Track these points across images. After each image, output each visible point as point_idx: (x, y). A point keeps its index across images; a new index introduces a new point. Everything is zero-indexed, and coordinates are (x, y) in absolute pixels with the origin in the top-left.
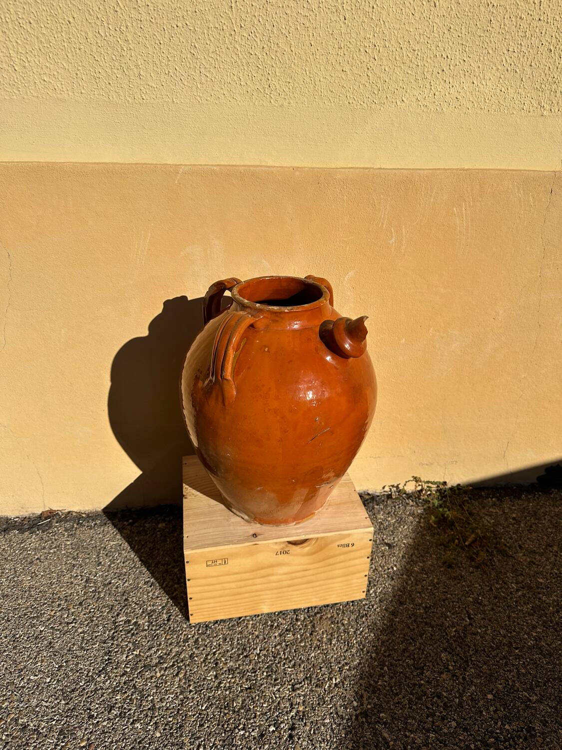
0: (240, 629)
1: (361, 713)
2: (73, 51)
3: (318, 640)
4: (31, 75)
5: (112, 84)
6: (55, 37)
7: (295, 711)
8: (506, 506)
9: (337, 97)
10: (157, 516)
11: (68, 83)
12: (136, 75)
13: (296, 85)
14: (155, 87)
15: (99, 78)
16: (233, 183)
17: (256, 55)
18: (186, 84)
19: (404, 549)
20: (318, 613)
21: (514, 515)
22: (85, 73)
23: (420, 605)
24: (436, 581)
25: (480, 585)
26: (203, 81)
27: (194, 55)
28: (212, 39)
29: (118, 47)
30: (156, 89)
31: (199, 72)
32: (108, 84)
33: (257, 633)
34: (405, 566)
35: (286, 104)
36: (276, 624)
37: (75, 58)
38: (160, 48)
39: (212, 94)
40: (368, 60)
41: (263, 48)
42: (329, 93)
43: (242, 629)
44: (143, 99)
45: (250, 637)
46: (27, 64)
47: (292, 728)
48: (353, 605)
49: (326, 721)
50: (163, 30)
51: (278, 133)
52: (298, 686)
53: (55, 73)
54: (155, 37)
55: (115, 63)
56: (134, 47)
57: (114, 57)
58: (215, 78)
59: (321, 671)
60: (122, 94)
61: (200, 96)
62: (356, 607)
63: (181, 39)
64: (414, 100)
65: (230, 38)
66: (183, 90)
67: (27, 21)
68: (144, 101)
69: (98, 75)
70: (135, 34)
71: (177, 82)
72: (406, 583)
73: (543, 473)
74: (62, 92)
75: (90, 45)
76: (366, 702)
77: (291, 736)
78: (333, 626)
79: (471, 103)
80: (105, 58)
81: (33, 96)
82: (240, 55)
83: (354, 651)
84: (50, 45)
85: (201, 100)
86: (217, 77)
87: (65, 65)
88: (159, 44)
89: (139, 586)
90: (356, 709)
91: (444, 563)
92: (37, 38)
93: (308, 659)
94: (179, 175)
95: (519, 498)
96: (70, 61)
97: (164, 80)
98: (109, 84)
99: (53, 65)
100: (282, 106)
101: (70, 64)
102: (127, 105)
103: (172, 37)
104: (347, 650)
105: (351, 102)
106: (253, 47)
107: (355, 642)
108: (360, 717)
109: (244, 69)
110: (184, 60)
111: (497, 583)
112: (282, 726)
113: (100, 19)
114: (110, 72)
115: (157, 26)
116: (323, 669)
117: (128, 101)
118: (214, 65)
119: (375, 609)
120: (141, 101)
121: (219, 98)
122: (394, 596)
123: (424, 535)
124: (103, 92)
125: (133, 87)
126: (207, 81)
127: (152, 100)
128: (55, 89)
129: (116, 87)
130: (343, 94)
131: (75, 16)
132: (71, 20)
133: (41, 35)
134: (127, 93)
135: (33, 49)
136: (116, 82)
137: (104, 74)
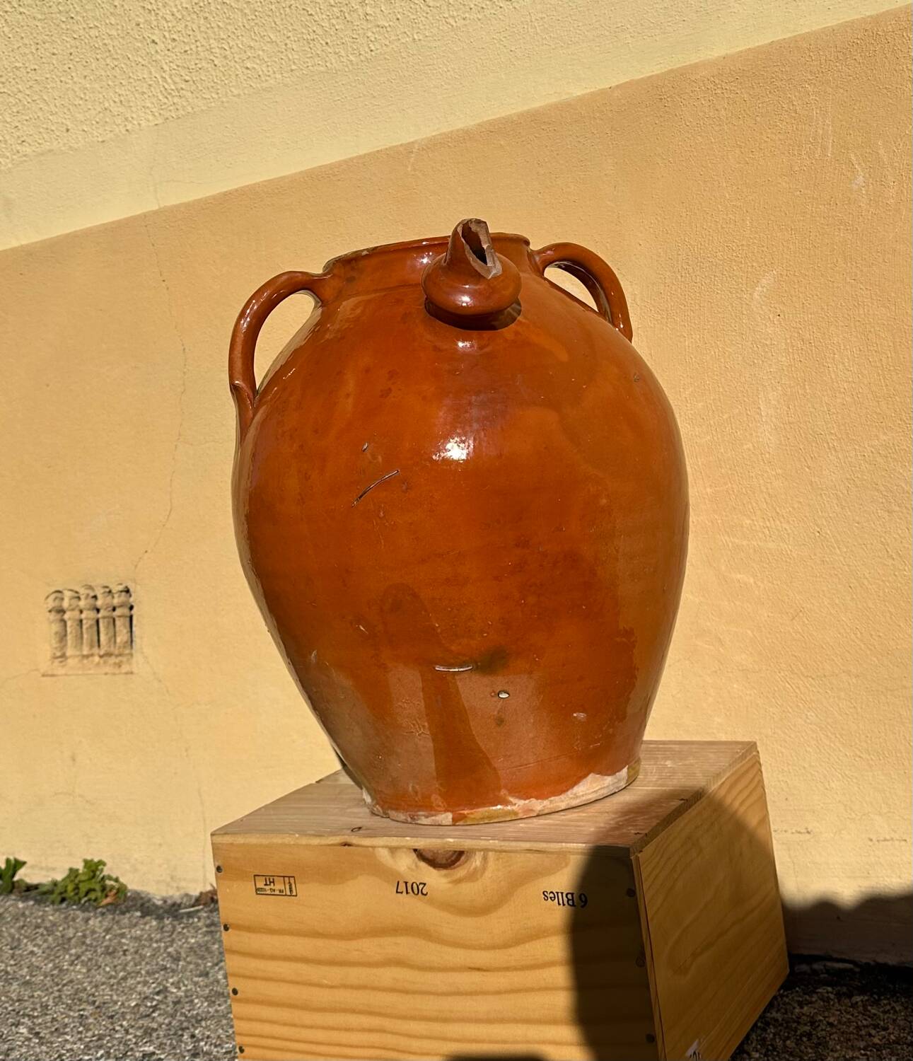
2: (282, 12)
4: (232, 65)
5: (330, 43)
11: (275, 62)
14: (387, 25)
15: (314, 40)
16: (501, 145)
22: (296, 39)
30: (389, 29)
32: (324, 43)
37: (285, 21)
39: (472, 6)
44: (371, 51)
46: (228, 53)
53: (261, 53)
55: (334, 8)
60: (343, 54)
61: (453, 17)
66: (428, 16)
68: (373, 53)
69: (313, 36)
71: (418, 7)
74: (267, 78)
80: (321, 7)
81: (234, 96)
84: (256, 16)
85: (456, 22)
87: (272, 37)
92: (242, 11)
94: (413, 155)
96: (278, 29)
97: (401, 10)
98: (327, 43)
99: (258, 43)
101: (278, 34)
102: (351, 68)
114: (327, 25)
117: (352, 61)
120: (369, 55)
124: (319, 59)
125: (357, 37)
127: (384, 48)
128: (259, 76)
129: (336, 46)
133: (245, 6)
134: (350, 49)
135: (236, 29)
136: (335, 38)
137: (320, 31)
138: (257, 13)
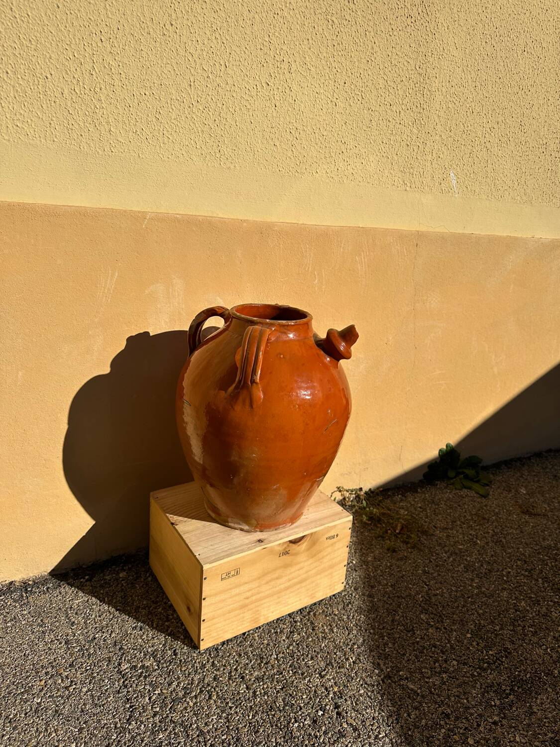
0: (249, 643)
1: (385, 677)
2: (48, 103)
3: (321, 632)
4: (4, 119)
5: (83, 136)
6: (31, 89)
7: (331, 692)
8: (410, 499)
9: (271, 165)
10: (114, 567)
11: (41, 131)
12: (107, 131)
13: (240, 153)
14: (123, 142)
15: (72, 129)
16: (193, 230)
17: (209, 125)
18: (150, 142)
19: (353, 546)
20: (310, 612)
21: (420, 505)
22: (58, 123)
23: (387, 584)
24: (389, 564)
25: (421, 560)
26: (166, 142)
27: (158, 119)
28: (174, 108)
29: (92, 105)
30: (124, 144)
31: (162, 134)
32: (79, 135)
33: (266, 642)
34: (361, 559)
35: (232, 167)
36: (279, 631)
37: (50, 109)
38: (130, 111)
39: (173, 154)
40: (292, 139)
41: (215, 120)
42: (265, 161)
43: (250, 642)
44: (112, 152)
45: (262, 646)
47: (337, 706)
48: (335, 598)
49: (361, 692)
50: (132, 95)
51: (226, 190)
52: (323, 673)
53: (29, 121)
54: (125, 101)
55: (88, 118)
56: (106, 107)
57: (87, 113)
58: (176, 140)
59: (337, 655)
60: (92, 146)
61: (162, 154)
62: (339, 599)
63: (148, 105)
64: (324, 172)
65: (189, 109)
66: (148, 147)
67: (4, 71)
69: (71, 127)
70: (108, 95)
71: (143, 140)
72: (368, 571)
73: (426, 470)
74: (34, 138)
75: (65, 99)
76: (384, 668)
77: (338, 714)
78: (328, 618)
79: (361, 178)
80: (79, 113)
81: (4, 139)
82: (196, 124)
83: (354, 632)
84: (26, 95)
85: (163, 157)
86: (177, 140)
87: (39, 114)
88: (129, 107)
89: (128, 633)
90: (380, 675)
91: (388, 550)
92: (14, 87)
93: (321, 650)
94: (146, 220)
95: (417, 492)
96: (45, 112)
97: (132, 137)
98: (81, 135)
99: (27, 113)
100: (229, 168)
101: (44, 115)
102: (97, 156)
103: (141, 102)
104: (349, 634)
105: (281, 170)
106: (207, 119)
107: (352, 625)
108: (385, 681)
109: (200, 136)
110: (149, 123)
111: (432, 556)
112: (328, 707)
113: (76, 79)
114: (83, 125)
115: (128, 92)
116: (337, 654)
117: (98, 152)
118: (175, 130)
119: (355, 597)
120: (110, 153)
121: (178, 157)
122: (364, 583)
123: (362, 533)
124: (75, 142)
125: (103, 140)
126: (169, 142)
127: (121, 154)
128: (28, 135)
129: (87, 139)
130: (275, 163)
131: (53, 73)
132: (49, 76)
133: (17, 85)
134: (97, 145)
135: (8, 97)
136: (87, 135)
137: (76, 125)
138: (27, 94)
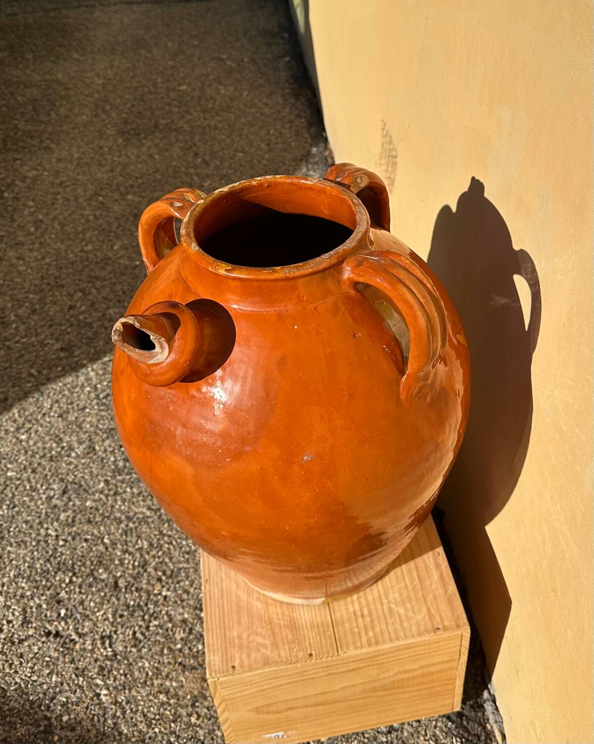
1: (51, 725)
3: (169, 673)
7: (77, 639)
47: (57, 634)
49: (54, 676)
52: (107, 642)
59: (121, 675)
76: (63, 733)
77: (48, 634)
83: (142, 727)
90: (59, 719)
93: (142, 658)
104: (145, 716)
107: (157, 730)
108: (46, 722)
112: (63, 623)
116: (123, 677)
